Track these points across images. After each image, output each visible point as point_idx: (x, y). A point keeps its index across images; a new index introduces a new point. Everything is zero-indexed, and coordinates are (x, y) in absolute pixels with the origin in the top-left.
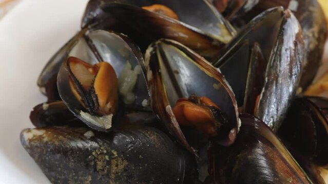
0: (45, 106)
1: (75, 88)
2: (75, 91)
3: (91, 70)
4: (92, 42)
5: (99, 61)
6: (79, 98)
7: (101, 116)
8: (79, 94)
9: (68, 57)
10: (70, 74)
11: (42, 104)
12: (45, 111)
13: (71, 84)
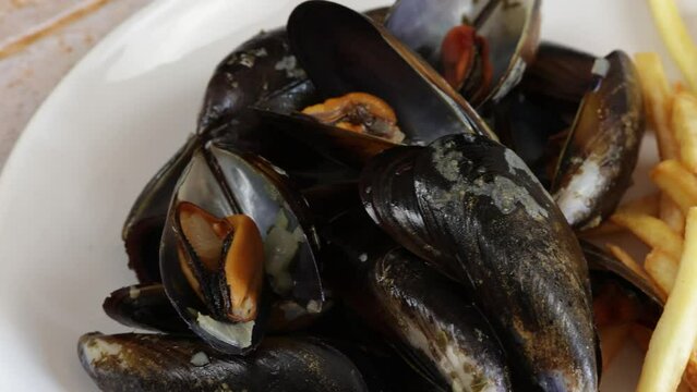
0: (134, 293)
1: (190, 266)
2: (187, 271)
3: (216, 226)
4: (215, 160)
5: (235, 212)
6: (195, 283)
7: (235, 323)
8: (197, 277)
9: (177, 203)
10: (180, 238)
11: (128, 289)
12: (134, 300)
13: (181, 256)
